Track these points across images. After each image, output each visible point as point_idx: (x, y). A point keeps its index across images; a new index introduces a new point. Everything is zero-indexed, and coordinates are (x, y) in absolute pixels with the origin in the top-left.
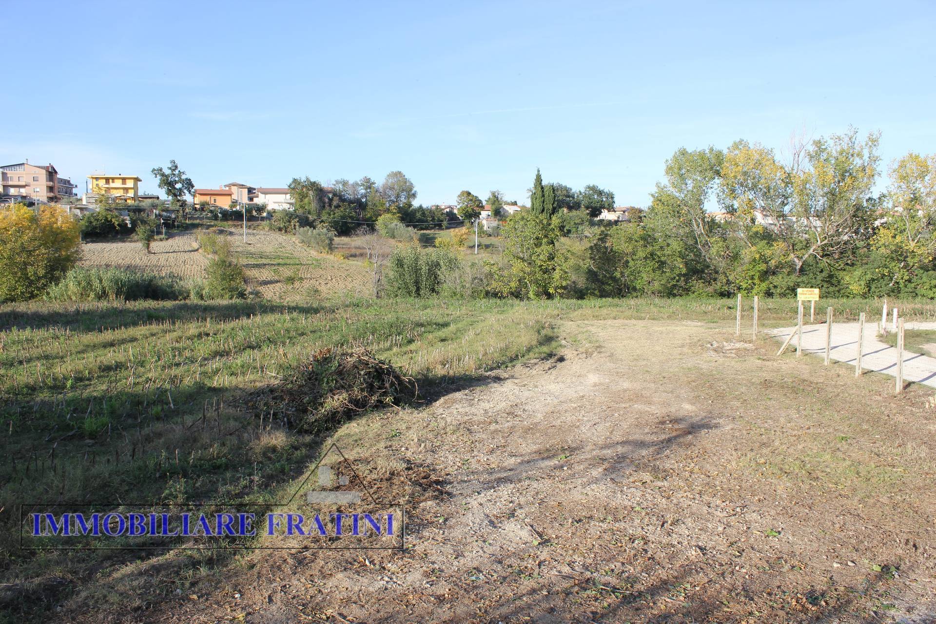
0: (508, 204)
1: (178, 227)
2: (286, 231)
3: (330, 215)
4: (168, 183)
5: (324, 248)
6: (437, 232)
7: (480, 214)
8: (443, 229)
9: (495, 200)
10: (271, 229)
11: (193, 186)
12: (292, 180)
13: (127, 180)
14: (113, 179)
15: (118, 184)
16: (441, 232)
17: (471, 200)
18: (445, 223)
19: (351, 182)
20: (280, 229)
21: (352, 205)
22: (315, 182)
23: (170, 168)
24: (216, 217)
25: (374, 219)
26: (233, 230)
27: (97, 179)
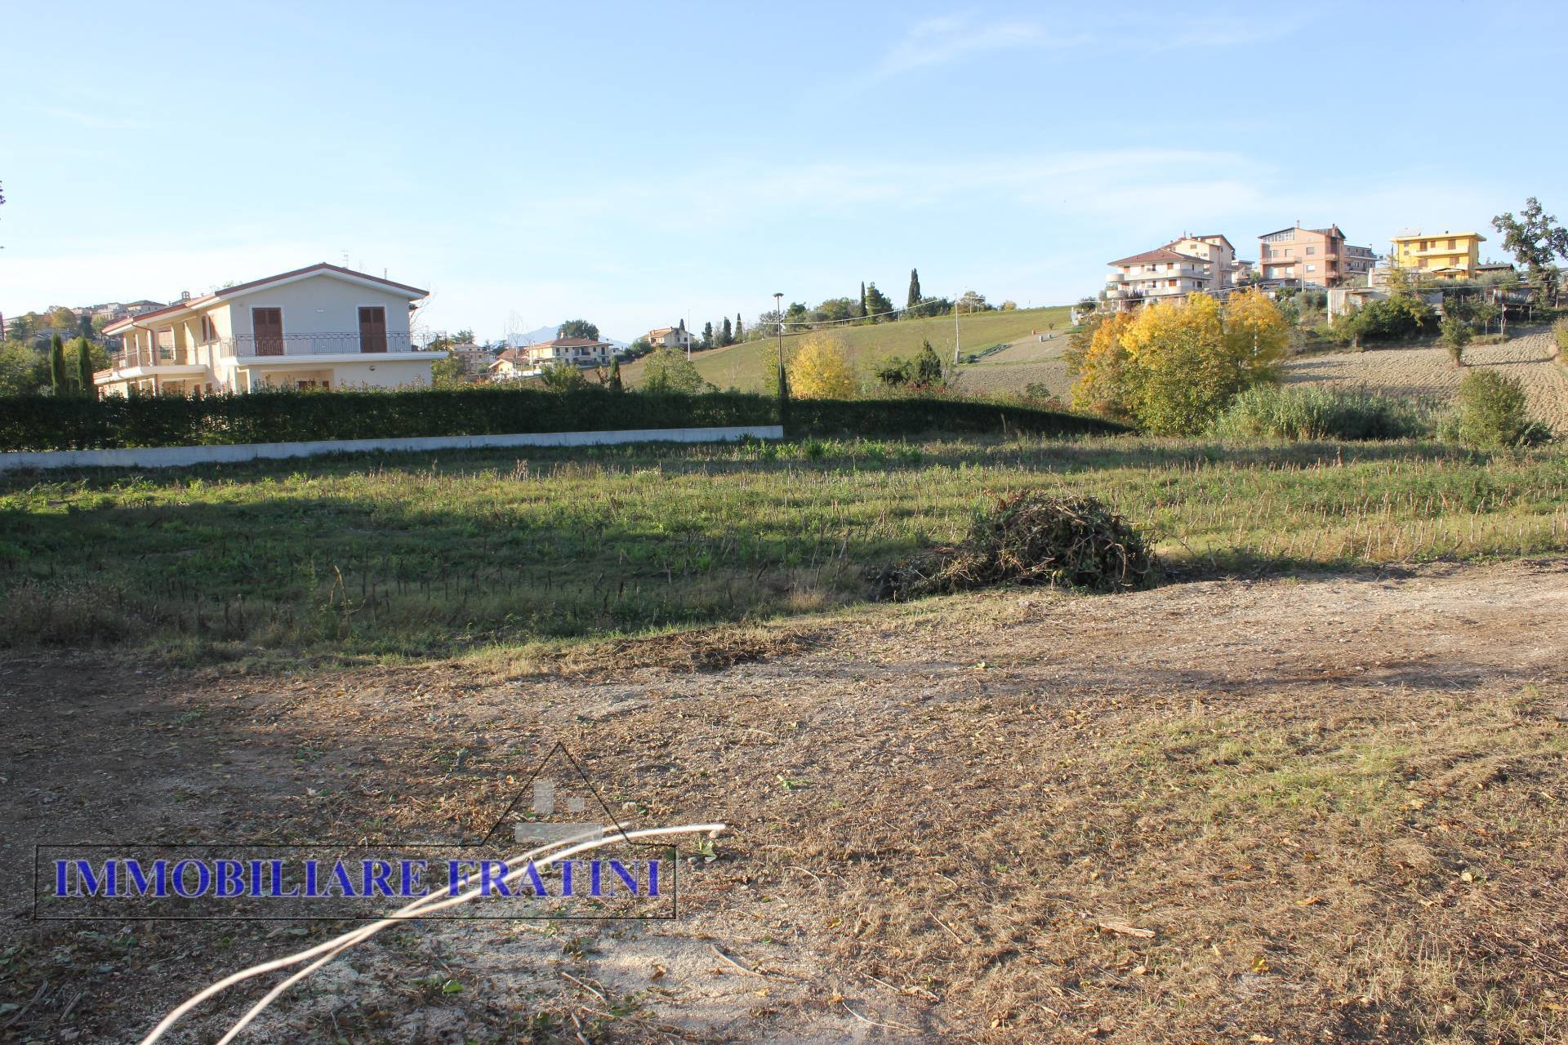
1: (1534, 318)
4: (1521, 240)
13: (1458, 242)
14: (1433, 241)
15: (1441, 248)
23: (1526, 213)
27: (1406, 243)
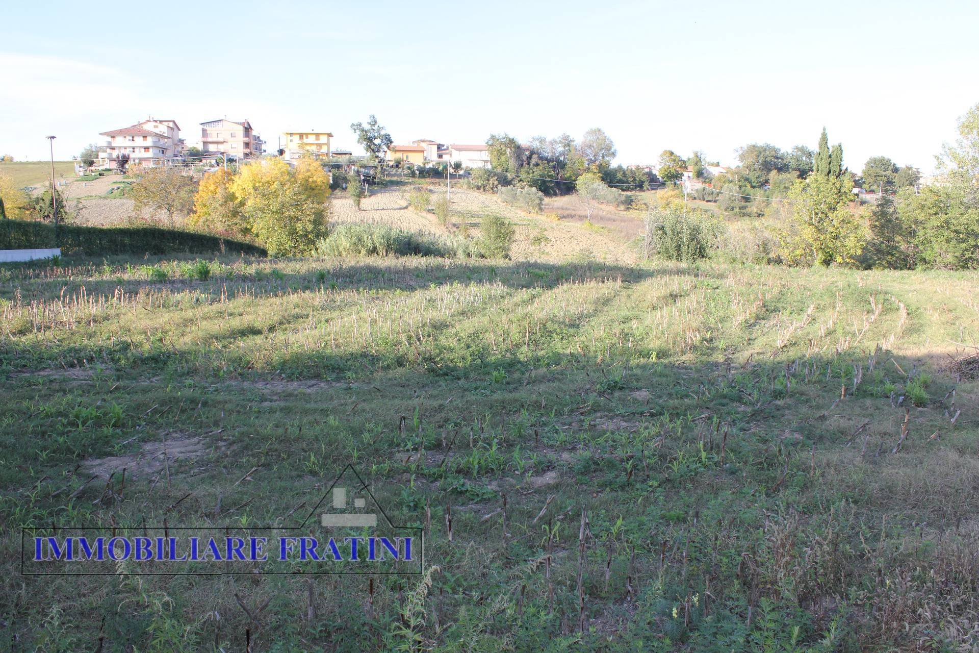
0: (713, 165)
1: (378, 184)
2: (484, 190)
3: (529, 174)
4: (368, 140)
5: (533, 208)
6: (638, 193)
7: (682, 175)
8: (644, 191)
9: (698, 160)
10: (469, 187)
11: (391, 142)
12: (490, 137)
13: (321, 137)
14: (307, 135)
15: (312, 139)
16: (642, 193)
17: (674, 160)
18: (646, 185)
19: (548, 139)
20: (478, 188)
21: (551, 164)
22: (513, 139)
23: (370, 124)
24: (413, 175)
25: (573, 178)
26: (431, 187)
27: (291, 134)
